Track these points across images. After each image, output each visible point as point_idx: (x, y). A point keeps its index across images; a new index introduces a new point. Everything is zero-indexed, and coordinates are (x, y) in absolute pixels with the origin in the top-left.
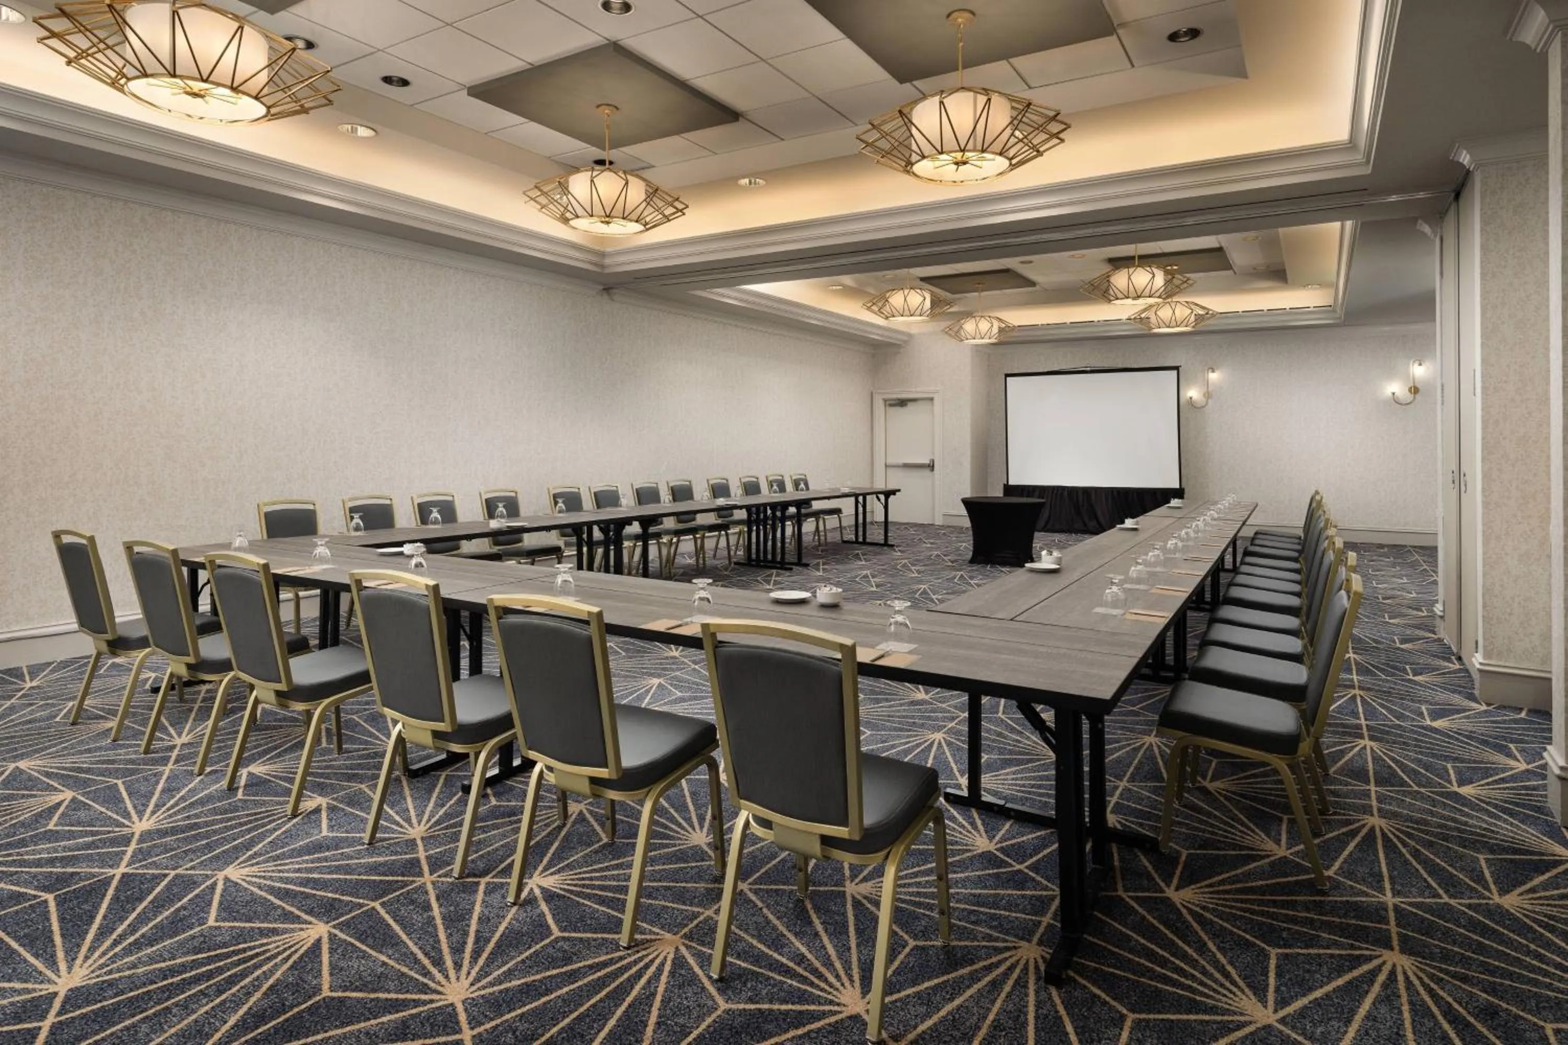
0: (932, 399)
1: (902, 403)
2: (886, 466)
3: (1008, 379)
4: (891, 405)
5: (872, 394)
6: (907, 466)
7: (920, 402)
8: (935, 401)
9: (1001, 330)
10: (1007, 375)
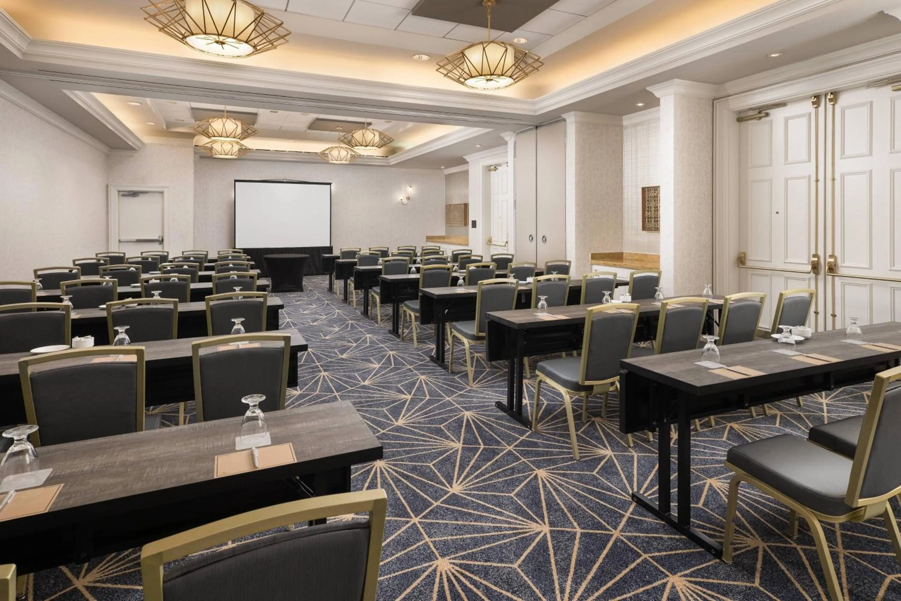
0: (162, 193)
1: (134, 194)
2: (120, 241)
3: (236, 183)
4: (123, 195)
5: (107, 186)
6: (139, 241)
7: (149, 194)
8: (166, 194)
9: (240, 150)
10: (236, 181)
